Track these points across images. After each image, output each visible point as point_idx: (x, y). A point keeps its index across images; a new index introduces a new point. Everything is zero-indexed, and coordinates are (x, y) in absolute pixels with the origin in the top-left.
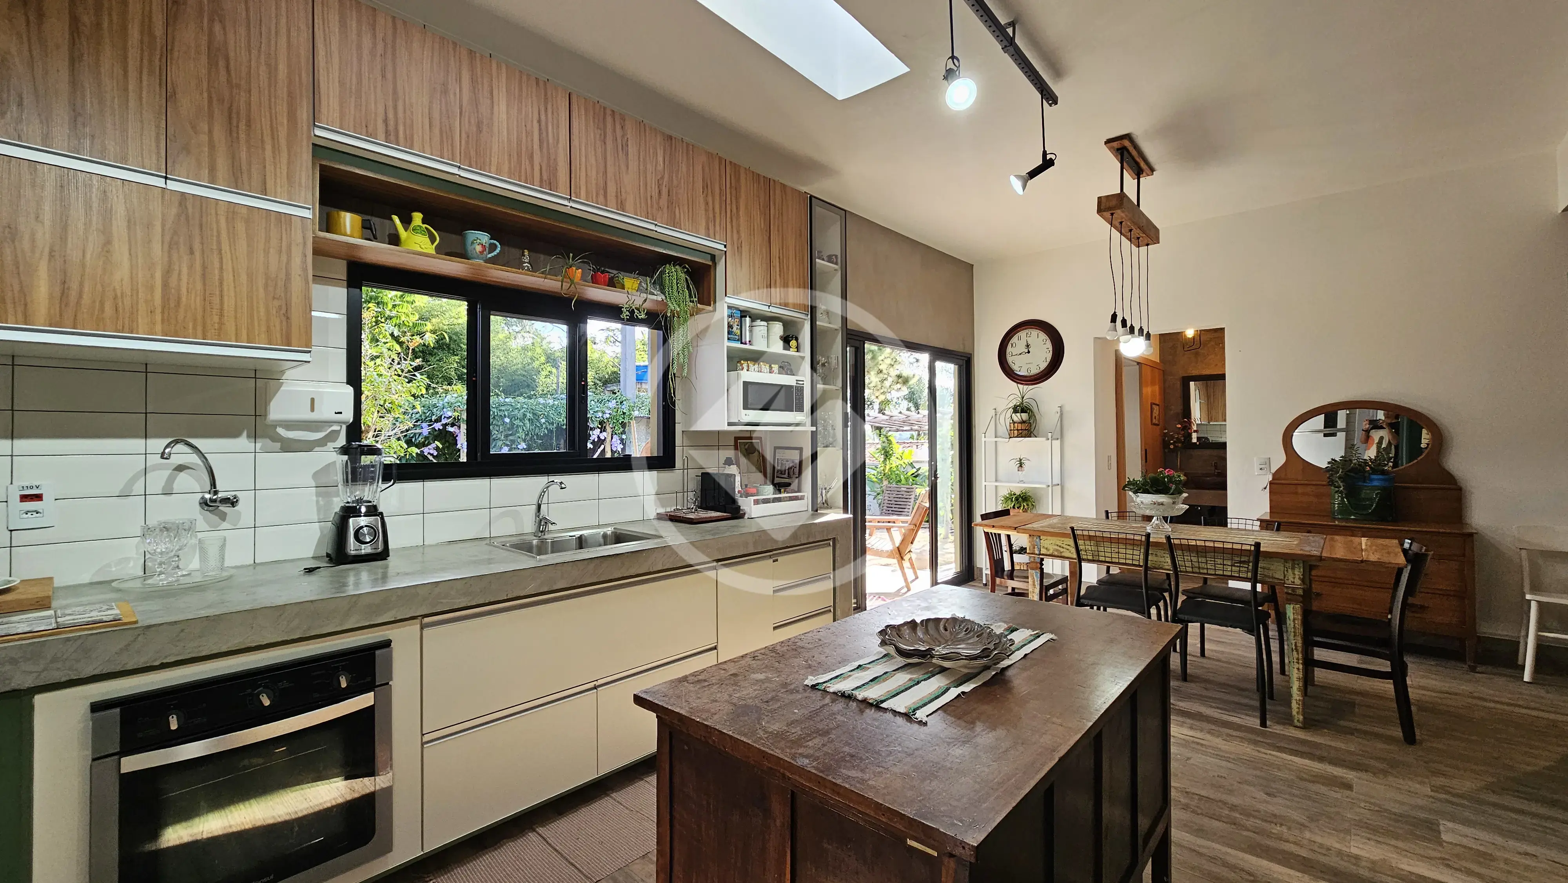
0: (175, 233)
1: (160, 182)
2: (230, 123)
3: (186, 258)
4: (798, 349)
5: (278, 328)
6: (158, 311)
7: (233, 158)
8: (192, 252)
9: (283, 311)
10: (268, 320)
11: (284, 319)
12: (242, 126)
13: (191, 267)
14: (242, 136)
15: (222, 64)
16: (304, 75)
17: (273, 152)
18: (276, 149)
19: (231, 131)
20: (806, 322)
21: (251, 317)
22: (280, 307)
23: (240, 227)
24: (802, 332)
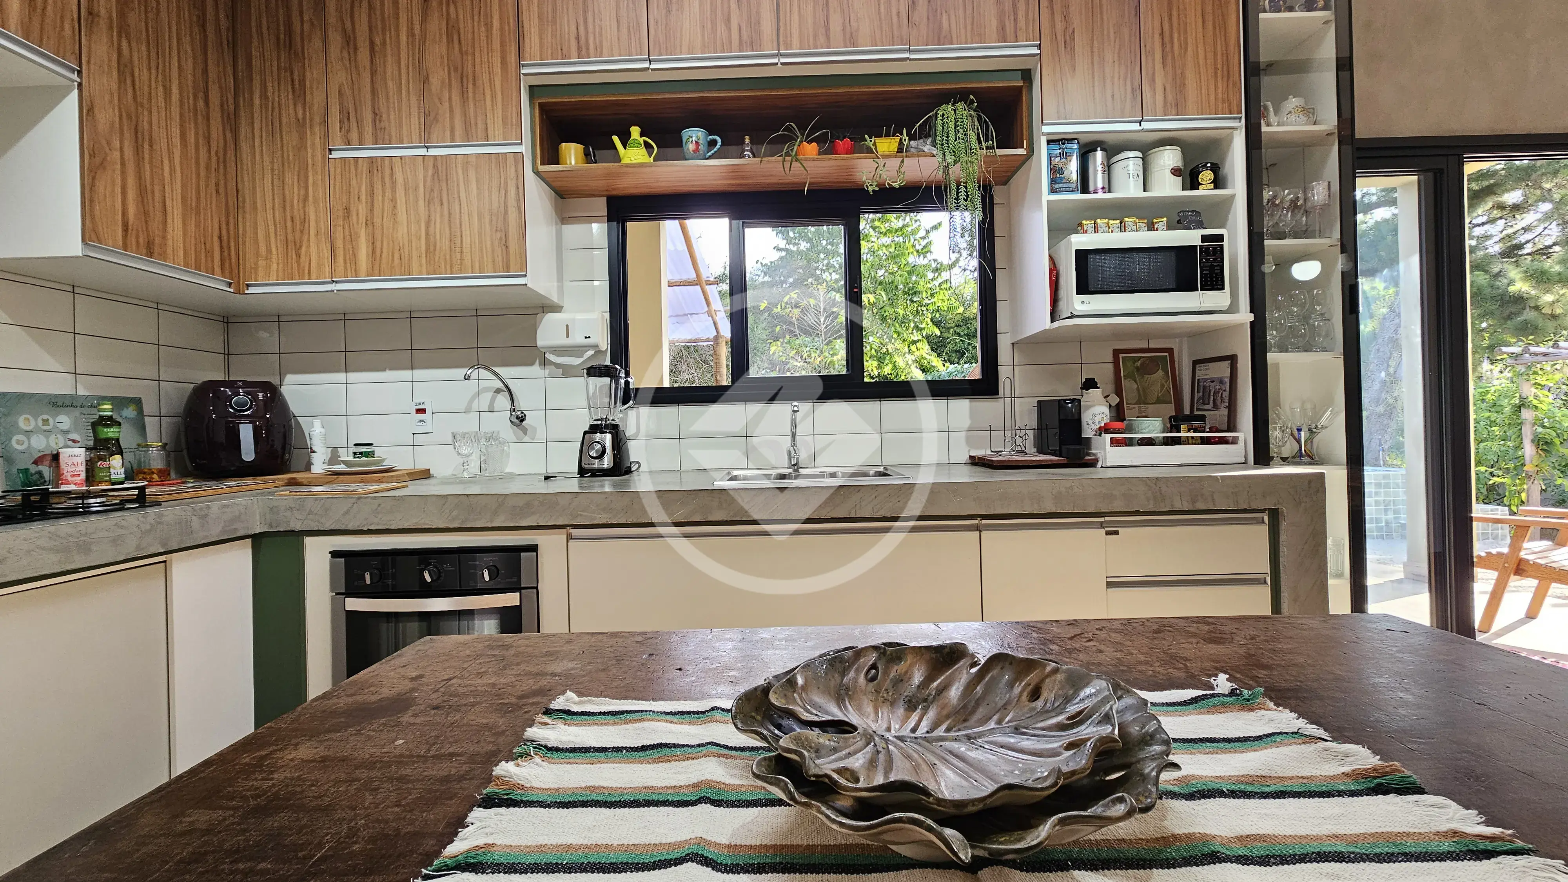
0: (432, 190)
1: (422, 152)
2: (462, 86)
3: (438, 209)
4: (1218, 183)
5: (500, 257)
6: (424, 256)
7: (465, 116)
8: (442, 204)
9: (503, 242)
10: (493, 251)
11: (504, 248)
12: (470, 86)
13: (442, 216)
14: (471, 94)
15: (456, 38)
16: (511, 21)
17: (492, 101)
18: (493, 97)
19: (463, 93)
20: (1236, 133)
21: (481, 250)
22: (501, 239)
23: (472, 174)
24: (1230, 155)
